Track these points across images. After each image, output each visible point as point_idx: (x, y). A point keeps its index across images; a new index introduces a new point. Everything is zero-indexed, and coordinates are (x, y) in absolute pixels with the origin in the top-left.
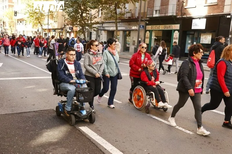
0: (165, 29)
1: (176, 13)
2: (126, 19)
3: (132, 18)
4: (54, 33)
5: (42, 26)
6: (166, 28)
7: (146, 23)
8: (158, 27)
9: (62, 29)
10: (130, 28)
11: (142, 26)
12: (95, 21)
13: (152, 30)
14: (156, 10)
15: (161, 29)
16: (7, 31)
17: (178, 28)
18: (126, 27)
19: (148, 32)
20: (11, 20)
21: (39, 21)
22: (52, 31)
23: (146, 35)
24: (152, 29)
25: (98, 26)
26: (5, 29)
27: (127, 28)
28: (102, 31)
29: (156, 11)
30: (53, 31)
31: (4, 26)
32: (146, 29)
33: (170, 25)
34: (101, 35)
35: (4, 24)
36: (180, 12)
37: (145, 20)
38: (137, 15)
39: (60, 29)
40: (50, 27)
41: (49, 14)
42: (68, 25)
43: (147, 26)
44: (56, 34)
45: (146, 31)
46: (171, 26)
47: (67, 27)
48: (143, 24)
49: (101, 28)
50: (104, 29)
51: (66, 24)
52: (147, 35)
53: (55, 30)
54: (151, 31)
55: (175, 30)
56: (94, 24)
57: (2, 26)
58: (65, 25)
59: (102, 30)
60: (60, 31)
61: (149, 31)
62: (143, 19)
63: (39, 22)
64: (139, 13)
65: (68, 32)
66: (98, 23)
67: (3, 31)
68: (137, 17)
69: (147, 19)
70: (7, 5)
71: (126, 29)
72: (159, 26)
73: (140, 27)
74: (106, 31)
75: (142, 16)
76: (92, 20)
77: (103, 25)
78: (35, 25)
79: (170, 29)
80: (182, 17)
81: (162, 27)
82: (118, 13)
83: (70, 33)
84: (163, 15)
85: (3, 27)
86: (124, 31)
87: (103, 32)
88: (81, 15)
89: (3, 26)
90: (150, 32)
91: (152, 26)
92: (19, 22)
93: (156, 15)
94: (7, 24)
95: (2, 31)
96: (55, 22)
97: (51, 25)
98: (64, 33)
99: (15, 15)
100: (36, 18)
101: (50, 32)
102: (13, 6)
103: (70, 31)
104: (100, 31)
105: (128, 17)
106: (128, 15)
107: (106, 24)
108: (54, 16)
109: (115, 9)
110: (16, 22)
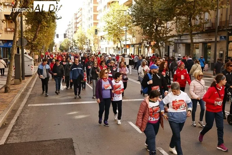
3: (213, 28)
4: (133, 48)
5: (120, 42)
7: (229, 32)
9: (140, 44)
10: (210, 40)
11: (224, 36)
12: (171, 34)
18: (205, 39)
19: (231, 43)
20: (94, 38)
25: (175, 39)
26: (90, 47)
28: (180, 45)
30: (132, 46)
32: (229, 40)
34: (179, 49)
35: (89, 42)
37: (228, 30)
39: (138, 44)
40: (128, 43)
41: (127, 29)
43: (230, 37)
44: (135, 49)
45: (229, 42)
47: (146, 42)
48: (225, 34)
49: (179, 41)
50: (182, 42)
51: (144, 39)
52: (230, 47)
53: (133, 45)
56: (169, 37)
57: (88, 44)
59: (180, 43)
60: (138, 46)
62: (225, 29)
63: (118, 38)
64: (221, 22)
65: (146, 47)
66: (173, 36)
69: (230, 28)
70: (92, 23)
71: (206, 41)
73: (221, 38)
74: (185, 44)
75: (223, 25)
76: (168, 34)
78: (115, 42)
83: (148, 48)
86: (204, 44)
89: (89, 44)
92: (103, 39)
94: (92, 42)
95: (88, 48)
96: (133, 36)
97: (129, 40)
98: (142, 48)
99: (96, 33)
100: (115, 35)
101: (129, 47)
102: (97, 23)
103: (148, 45)
104: (178, 44)
105: (207, 28)
106: (207, 25)
107: (184, 36)
108: (133, 31)
109: (190, 20)
110: (100, 39)
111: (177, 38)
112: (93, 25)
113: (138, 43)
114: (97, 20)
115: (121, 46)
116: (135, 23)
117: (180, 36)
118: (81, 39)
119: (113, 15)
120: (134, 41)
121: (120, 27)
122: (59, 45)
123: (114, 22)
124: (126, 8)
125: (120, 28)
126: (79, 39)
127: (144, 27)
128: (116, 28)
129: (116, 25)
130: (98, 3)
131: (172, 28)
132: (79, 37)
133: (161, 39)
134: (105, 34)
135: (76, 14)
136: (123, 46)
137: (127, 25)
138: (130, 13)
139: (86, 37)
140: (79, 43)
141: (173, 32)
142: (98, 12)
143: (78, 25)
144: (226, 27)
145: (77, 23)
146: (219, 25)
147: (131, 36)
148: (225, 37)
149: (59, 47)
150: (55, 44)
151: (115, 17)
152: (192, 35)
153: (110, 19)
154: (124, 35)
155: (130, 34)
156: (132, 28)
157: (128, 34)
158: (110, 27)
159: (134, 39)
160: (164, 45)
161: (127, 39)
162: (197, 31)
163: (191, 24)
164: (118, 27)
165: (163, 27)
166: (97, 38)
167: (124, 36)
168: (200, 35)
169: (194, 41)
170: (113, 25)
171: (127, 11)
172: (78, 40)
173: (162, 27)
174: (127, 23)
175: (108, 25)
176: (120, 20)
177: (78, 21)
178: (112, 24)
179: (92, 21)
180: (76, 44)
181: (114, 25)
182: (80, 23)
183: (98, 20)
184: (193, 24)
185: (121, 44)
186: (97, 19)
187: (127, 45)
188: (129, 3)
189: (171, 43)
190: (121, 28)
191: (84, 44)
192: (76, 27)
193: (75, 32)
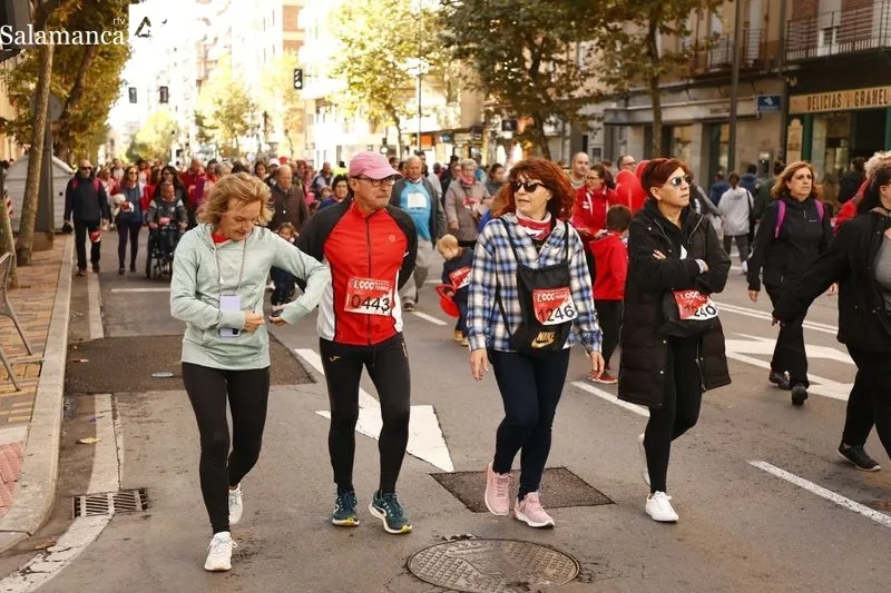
0: (860, 107)
4: (449, 147)
5: (397, 121)
6: (862, 100)
7: (789, 83)
8: (834, 100)
9: (478, 129)
11: (772, 98)
12: (588, 91)
13: (812, 116)
14: (825, 29)
15: (844, 107)
16: (276, 149)
19: (796, 123)
20: (289, 106)
21: (387, 102)
22: (441, 139)
23: (790, 134)
24: (811, 110)
25: (606, 110)
26: (270, 144)
27: (716, 111)
28: (624, 131)
30: (446, 138)
31: (268, 129)
32: (791, 112)
33: (878, 89)
34: (623, 148)
35: (265, 121)
37: (785, 74)
38: (753, 54)
39: (469, 131)
40: (431, 125)
41: (426, 71)
42: (498, 111)
43: (793, 99)
44: (458, 150)
45: (788, 119)
46: (883, 93)
47: (498, 120)
48: (776, 88)
49: (623, 118)
50: (631, 121)
51: (491, 108)
52: (793, 137)
53: (450, 135)
54: (807, 119)
56: (584, 101)
57: (260, 132)
58: (489, 115)
59: (627, 125)
60: (468, 137)
61: (801, 117)
62: (776, 70)
63: (389, 107)
64: (763, 46)
65: (501, 141)
66: (599, 98)
67: (263, 150)
68: (751, 62)
69: (791, 68)
70: (279, 42)
71: (715, 114)
72: (836, 93)
73: (761, 102)
74: (642, 130)
75: (772, 57)
76: (576, 88)
77: (631, 102)
78: (375, 122)
79: (878, 105)
81: (847, 100)
82: (660, 55)
83: (508, 145)
84: (848, 47)
85: (262, 134)
86: (710, 126)
87: (629, 133)
88: (534, 71)
89: (265, 131)
90: (802, 123)
91: (812, 96)
92: (322, 110)
93: (822, 51)
94: (277, 123)
95: (260, 150)
96: (450, 99)
97: (434, 116)
98: (485, 144)
99: (298, 84)
100: (376, 91)
101: (434, 144)
102: (300, 44)
103: (508, 135)
104: (617, 128)
105: (719, 66)
106: (717, 57)
107: (637, 99)
108: (446, 78)
109: (651, 38)
110: (311, 109)
111: (614, 106)
112: (280, 50)
113: (467, 126)
114: (297, 30)
115: (400, 141)
116: (454, 48)
117: (624, 96)
118: (230, 108)
119: (366, 12)
120: (453, 117)
121: (396, 62)
122: (127, 138)
123: (370, 39)
125: (395, 66)
126: (223, 111)
127: (486, 61)
128: (378, 66)
129: (381, 52)
131: (591, 66)
132: (220, 103)
133: (552, 107)
134: (335, 88)
136: (407, 142)
137: (423, 54)
138: (436, 8)
139: (251, 102)
140: (222, 127)
141: (593, 85)
143: (215, 52)
144: (780, 63)
146: (760, 55)
147: (439, 100)
148: (776, 100)
149: (128, 145)
150: (111, 135)
151: (373, 21)
152: (655, 93)
153: (358, 28)
154: (413, 96)
155: (438, 89)
156: (446, 64)
157: (430, 89)
158: (355, 60)
159: (451, 109)
160: (568, 134)
161: (423, 112)
162: (682, 78)
163: (652, 53)
164: (387, 63)
165: (560, 62)
166: (300, 105)
167: (412, 99)
168: (692, 93)
169: (668, 116)
170: (367, 51)
172: (218, 114)
173: (556, 61)
174: (425, 45)
175: (349, 53)
176: (394, 36)
178: (363, 47)
179: (277, 35)
180: (209, 133)
181: (374, 54)
183: (302, 31)
185: (399, 130)
186: (300, 27)
187: (427, 134)
189: (590, 123)
190: (401, 66)
191: (243, 132)
192: (205, 60)
193: (199, 82)
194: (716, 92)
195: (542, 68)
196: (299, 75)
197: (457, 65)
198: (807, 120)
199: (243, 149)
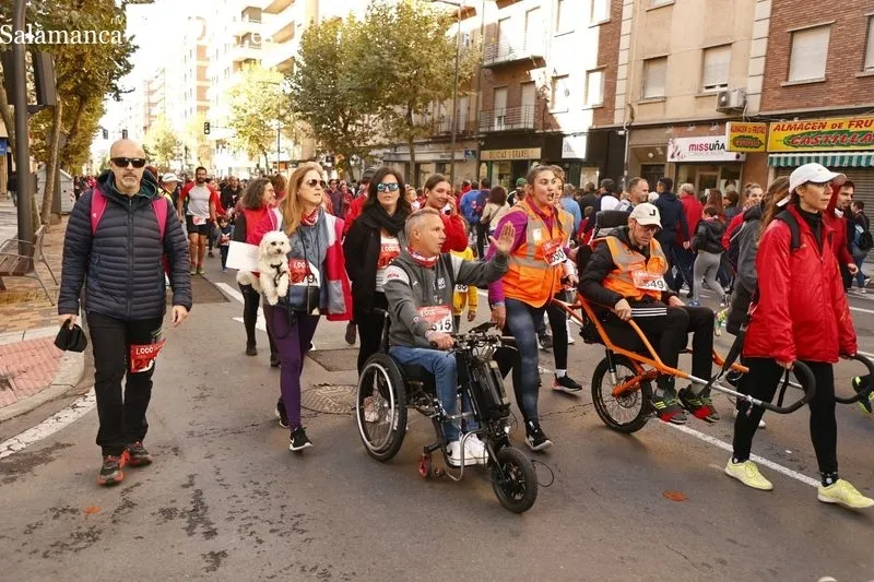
0: (515, 158)
1: (535, 124)
2: (442, 137)
3: (453, 133)
5: (266, 155)
6: (517, 155)
7: (480, 144)
8: (503, 154)
10: (451, 157)
12: (375, 142)
13: (492, 162)
14: (498, 117)
15: (507, 158)
17: (539, 157)
18: (441, 154)
19: (484, 165)
20: (201, 143)
21: (260, 143)
22: (290, 165)
23: (481, 171)
24: (491, 159)
25: (384, 153)
26: (189, 165)
29: (500, 118)
32: (481, 159)
33: (524, 150)
35: (186, 152)
36: (541, 122)
37: (479, 139)
38: (462, 128)
40: (284, 157)
41: (282, 127)
42: (324, 152)
43: (482, 152)
45: (480, 162)
46: (526, 152)
47: (323, 156)
48: (473, 146)
49: (393, 158)
50: (398, 159)
51: (320, 149)
55: (533, 160)
56: (372, 147)
57: (182, 158)
58: (318, 153)
59: (395, 161)
61: (486, 162)
62: (474, 137)
63: (260, 146)
64: (467, 124)
65: (325, 168)
66: (380, 146)
68: (461, 132)
69: (482, 136)
70: (194, 107)
71: (442, 159)
72: (504, 151)
73: (466, 153)
74: (404, 165)
75: (472, 130)
76: (368, 140)
77: (397, 149)
78: (252, 154)
79: (524, 158)
80: (545, 133)
81: (510, 154)
83: (329, 170)
84: (509, 127)
86: (440, 164)
88: (345, 130)
89: (186, 157)
90: (487, 165)
91: (492, 151)
92: (220, 146)
93: (497, 128)
94: (194, 153)
95: (183, 168)
96: (296, 143)
97: (286, 152)
99: (207, 131)
100: (252, 137)
101: (286, 168)
102: (208, 108)
103: (329, 165)
105: (444, 132)
106: (444, 127)
107: (402, 148)
108: (294, 131)
109: (409, 115)
110: (214, 146)
111: (388, 151)
112: (195, 111)
114: (205, 100)
115: (267, 165)
116: (299, 113)
117: (394, 146)
118: (164, 144)
119: (248, 91)
120: (298, 154)
121: (265, 121)
122: (100, 160)
123: (250, 107)
124: (280, 77)
125: (264, 123)
126: (160, 144)
127: (318, 122)
128: (254, 121)
129: (256, 115)
130: (208, 59)
131: (376, 128)
132: (158, 140)
133: (355, 150)
134: (227, 134)
135: (149, 83)
136: (271, 166)
137: (281, 118)
138: (289, 91)
139: (177, 141)
140: (160, 154)
141: (378, 139)
142: (207, 80)
143: (155, 111)
144: (475, 133)
145: (150, 104)
146: (465, 128)
147: (290, 143)
148: (473, 152)
149: (101, 164)
150: (91, 157)
151: (252, 97)
152: (411, 144)
153: (241, 101)
154: (275, 141)
155: (289, 137)
156: (293, 124)
157: (285, 137)
158: (241, 119)
159: (296, 149)
161: (280, 150)
162: (425, 138)
163: (409, 124)
164: (260, 121)
165: (360, 125)
166: (206, 143)
168: (430, 146)
169: (418, 158)
170: (248, 114)
171: (282, 86)
172: (157, 147)
173: (357, 125)
174: (282, 112)
175: (238, 115)
176: (265, 105)
177: (154, 99)
178: (245, 111)
179: (194, 102)
180: (152, 158)
181: (252, 116)
182: (159, 105)
183: (209, 100)
184: (414, 124)
185: (267, 160)
186: (207, 98)
187: (282, 162)
188: (284, 66)
189: (375, 160)
190: (267, 123)
191: (172, 158)
192: (149, 115)
193: (145, 128)
194: (443, 146)
195: (349, 129)
196: (208, 126)
197: (300, 124)
198: (490, 164)
199: (172, 168)
